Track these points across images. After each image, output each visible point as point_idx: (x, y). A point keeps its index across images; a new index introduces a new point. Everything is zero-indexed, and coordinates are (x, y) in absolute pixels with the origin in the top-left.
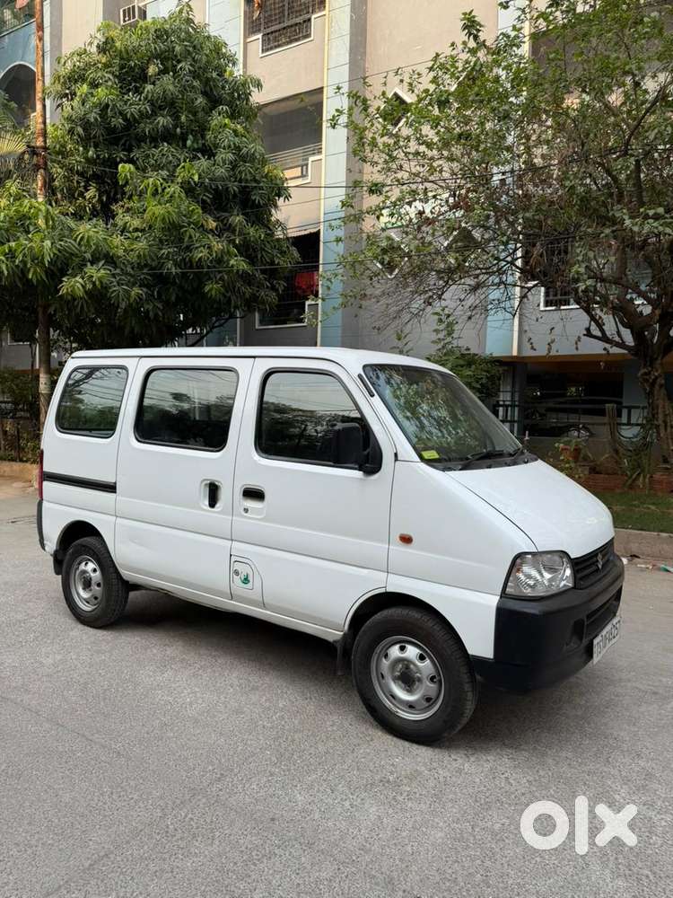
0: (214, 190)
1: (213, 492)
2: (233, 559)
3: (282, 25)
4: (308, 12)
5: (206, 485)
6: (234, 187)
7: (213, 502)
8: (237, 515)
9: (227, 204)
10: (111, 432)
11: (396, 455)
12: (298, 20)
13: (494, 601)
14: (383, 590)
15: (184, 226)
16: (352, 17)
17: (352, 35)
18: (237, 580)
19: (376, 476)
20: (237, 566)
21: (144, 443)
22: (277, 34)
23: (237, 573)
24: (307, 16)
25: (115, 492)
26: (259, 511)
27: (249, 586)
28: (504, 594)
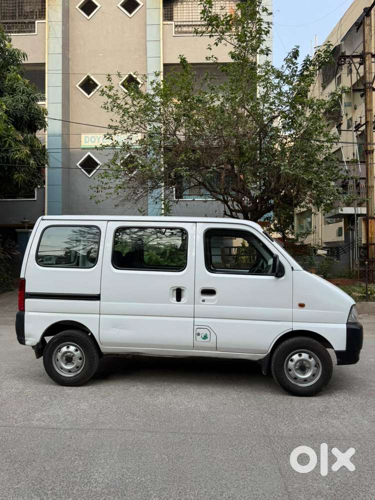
0: (14, 116)
1: (179, 294)
2: (196, 327)
3: (14, 21)
4: (33, 18)
5: (173, 290)
6: (26, 117)
7: (179, 299)
8: (197, 304)
9: (20, 126)
10: (93, 265)
11: (292, 268)
12: (26, 21)
13: (344, 326)
14: (291, 330)
15: (5, 138)
16: (63, 29)
17: (63, 38)
18: (199, 338)
19: (282, 278)
20: (198, 331)
21: (121, 269)
22: (10, 25)
23: (199, 334)
24: (32, 20)
25: (100, 300)
26: (214, 301)
27: (208, 340)
28: (348, 323)
